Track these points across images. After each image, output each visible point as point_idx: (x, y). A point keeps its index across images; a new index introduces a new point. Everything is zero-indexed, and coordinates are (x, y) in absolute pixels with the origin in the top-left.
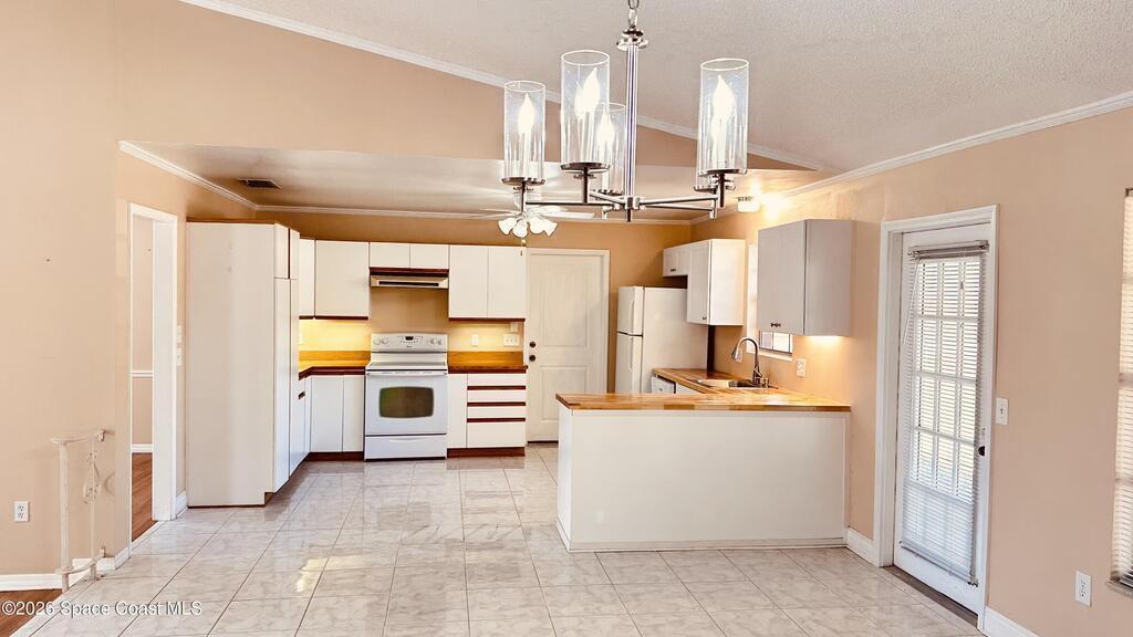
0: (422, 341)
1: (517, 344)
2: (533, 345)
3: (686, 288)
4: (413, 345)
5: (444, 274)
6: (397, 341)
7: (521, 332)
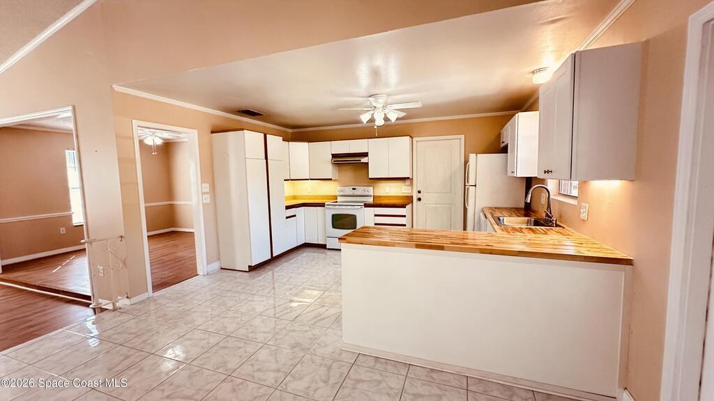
0: (360, 191)
1: (410, 191)
2: (419, 192)
3: (507, 152)
4: (356, 192)
5: (366, 155)
6: (349, 191)
7: (412, 184)
